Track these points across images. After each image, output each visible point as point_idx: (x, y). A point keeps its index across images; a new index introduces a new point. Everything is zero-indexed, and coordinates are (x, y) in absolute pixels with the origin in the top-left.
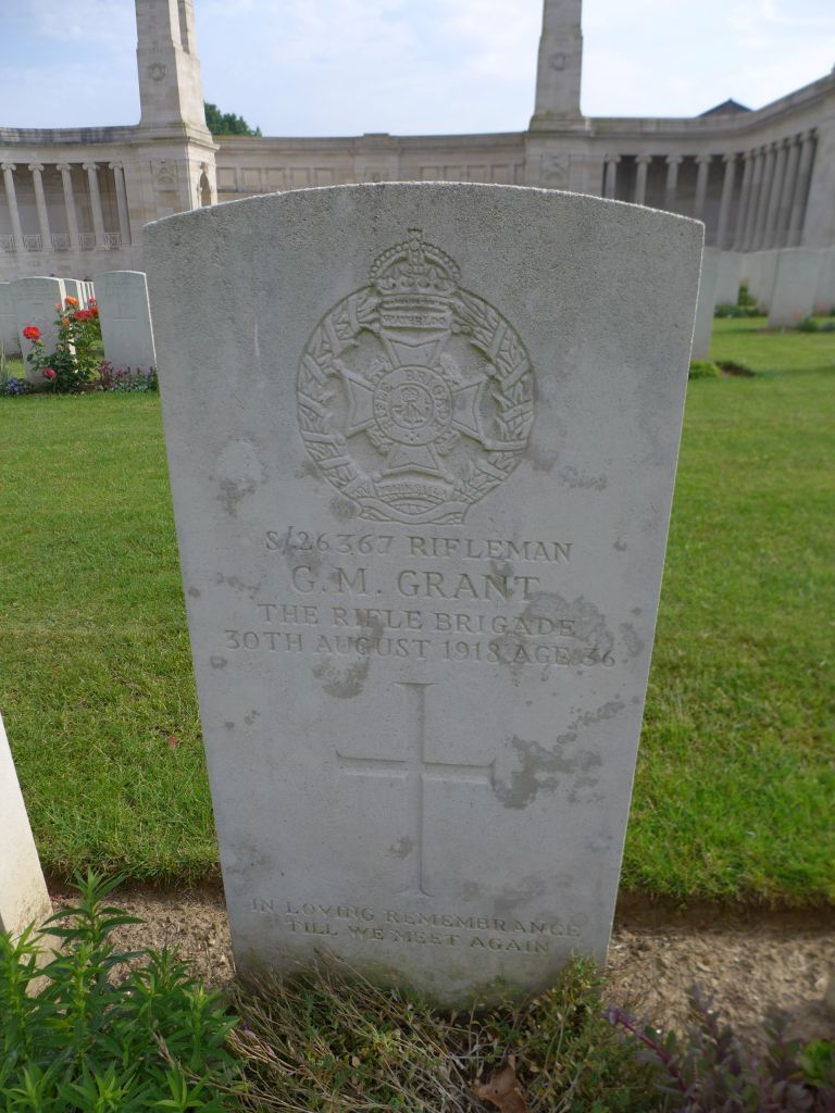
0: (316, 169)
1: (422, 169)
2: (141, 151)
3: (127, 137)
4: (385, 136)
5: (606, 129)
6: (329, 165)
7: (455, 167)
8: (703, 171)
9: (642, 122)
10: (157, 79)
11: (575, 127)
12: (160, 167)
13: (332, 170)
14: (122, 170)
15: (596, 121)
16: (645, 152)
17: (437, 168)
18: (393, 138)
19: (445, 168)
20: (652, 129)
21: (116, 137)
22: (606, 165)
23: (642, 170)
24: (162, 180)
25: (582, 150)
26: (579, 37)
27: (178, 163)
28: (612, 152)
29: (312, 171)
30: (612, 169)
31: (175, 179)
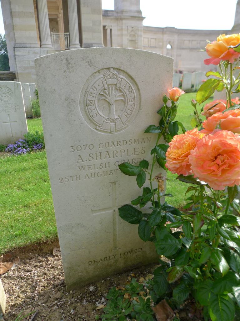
0: (151, 38)
1: (184, 40)
2: (124, 21)
3: (115, 15)
4: (174, 28)
6: (155, 37)
7: (195, 41)
12: (131, 29)
13: (156, 39)
14: (111, 30)
17: (189, 41)
18: (176, 29)
19: (192, 41)
21: (110, 14)
24: (130, 35)
27: (139, 29)
29: (150, 39)
31: (136, 35)
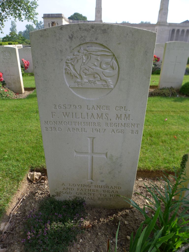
5: (171, 25)
8: (185, 32)
9: (176, 24)
10: (99, 13)
11: (166, 24)
15: (169, 23)
16: (176, 28)
20: (178, 25)
22: (170, 30)
23: (176, 31)
25: (167, 28)
26: (168, 10)
28: (171, 28)
30: (171, 31)
